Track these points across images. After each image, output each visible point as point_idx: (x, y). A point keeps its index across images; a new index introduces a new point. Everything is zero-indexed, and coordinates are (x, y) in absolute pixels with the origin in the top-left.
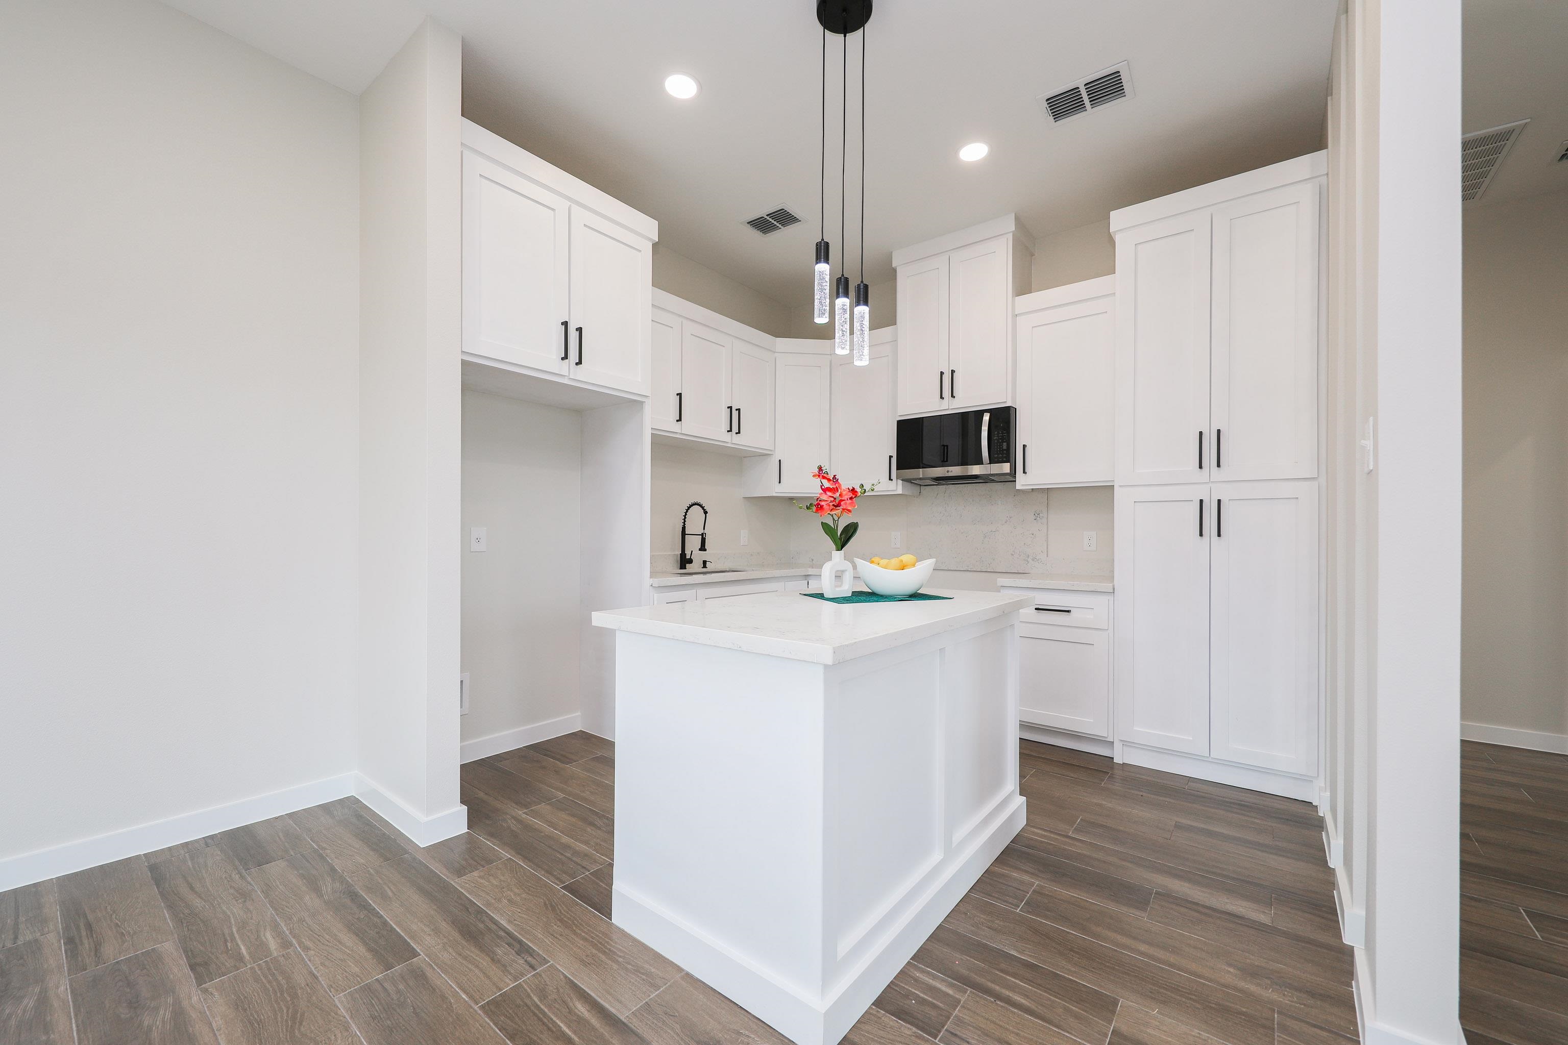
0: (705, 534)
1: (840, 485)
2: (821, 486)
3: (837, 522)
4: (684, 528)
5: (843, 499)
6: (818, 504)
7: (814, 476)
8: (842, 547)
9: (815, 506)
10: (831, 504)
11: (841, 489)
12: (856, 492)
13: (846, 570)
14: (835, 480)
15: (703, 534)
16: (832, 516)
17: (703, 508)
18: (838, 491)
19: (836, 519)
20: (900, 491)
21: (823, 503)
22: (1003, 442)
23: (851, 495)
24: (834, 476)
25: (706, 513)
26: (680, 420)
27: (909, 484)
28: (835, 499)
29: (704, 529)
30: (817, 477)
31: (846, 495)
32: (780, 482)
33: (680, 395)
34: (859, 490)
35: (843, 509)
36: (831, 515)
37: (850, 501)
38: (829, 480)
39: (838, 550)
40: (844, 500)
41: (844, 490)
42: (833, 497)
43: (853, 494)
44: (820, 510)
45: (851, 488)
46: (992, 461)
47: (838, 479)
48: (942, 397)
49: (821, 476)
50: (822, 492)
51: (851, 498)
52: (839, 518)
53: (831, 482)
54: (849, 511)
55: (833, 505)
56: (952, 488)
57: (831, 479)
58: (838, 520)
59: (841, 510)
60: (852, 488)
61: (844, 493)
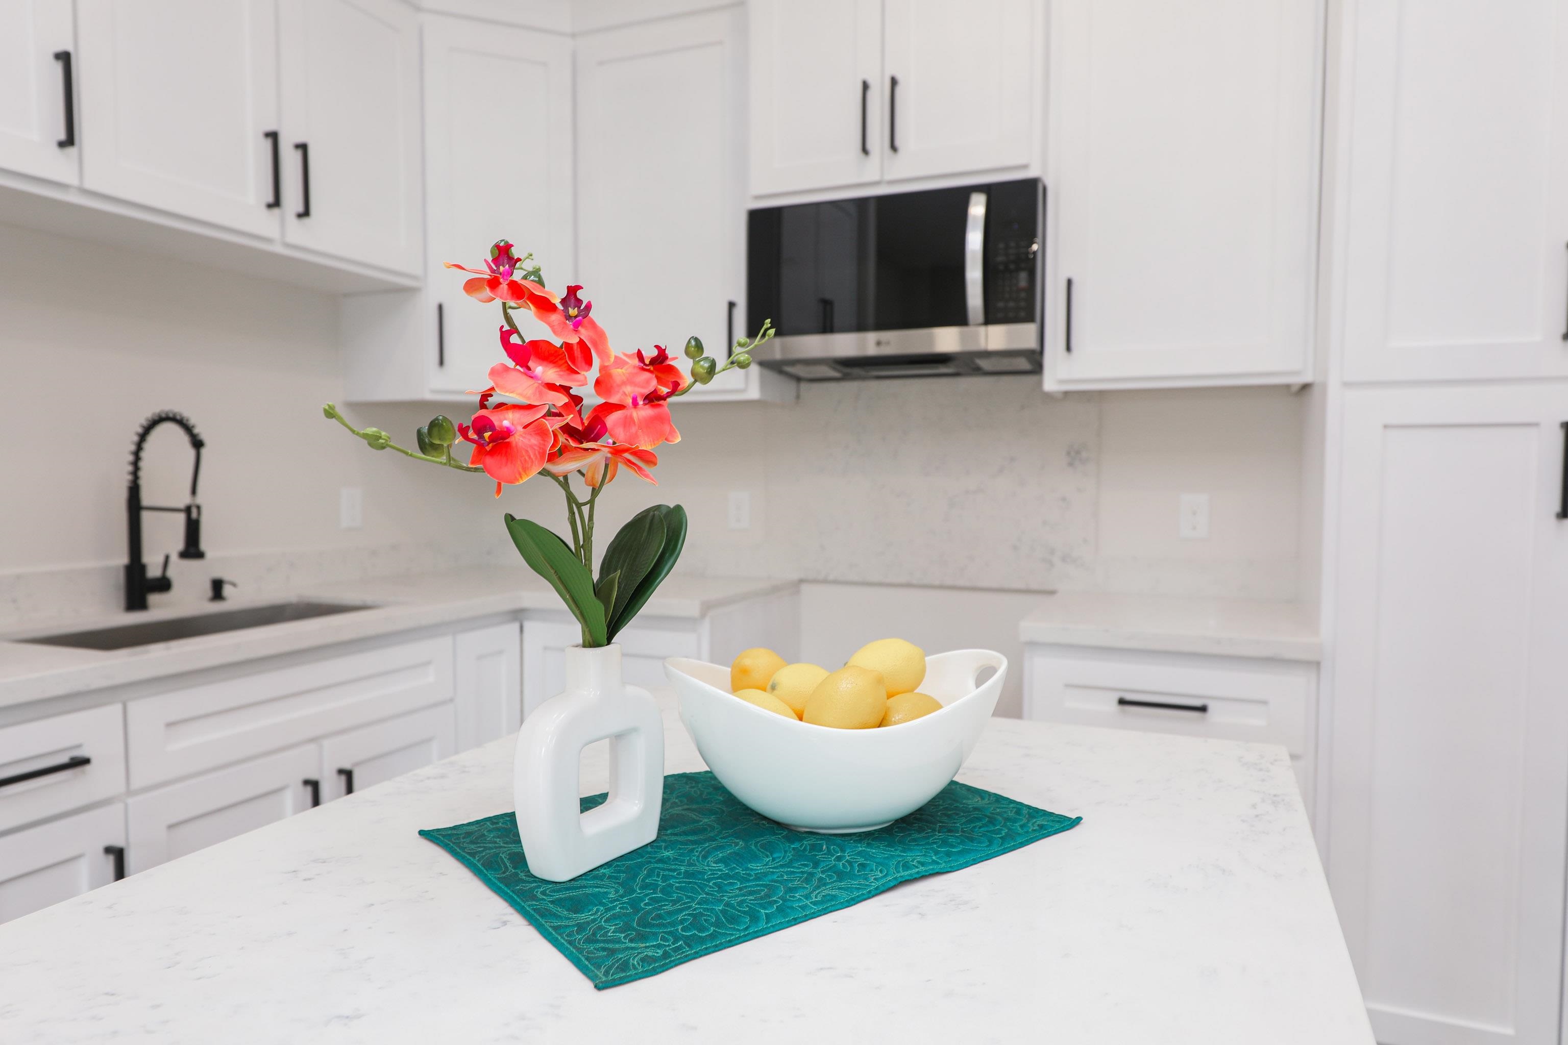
0: (198, 508)
1: (600, 336)
2: (505, 337)
3: (586, 510)
4: (134, 491)
5: (614, 400)
6: (481, 425)
7: (471, 286)
8: (613, 628)
9: (463, 431)
10: (554, 425)
11: (603, 354)
12: (671, 370)
13: (634, 730)
14: (573, 312)
15: (188, 510)
16: (564, 482)
17: (188, 428)
18: (589, 362)
19: (582, 493)
20: (754, 393)
21: (506, 421)
22: (1018, 269)
23: (649, 383)
24: (573, 291)
25: (198, 444)
26: (69, 141)
27: (772, 376)
28: (577, 400)
29: (194, 491)
30: (487, 292)
31: (629, 381)
32: (441, 362)
33: (65, 58)
34: (683, 365)
35: (617, 452)
36: (554, 477)
37: (644, 412)
38: (544, 305)
39: (592, 643)
40: (620, 407)
41: (619, 362)
42: (566, 390)
43: (660, 381)
44: (491, 453)
45: (650, 353)
46: (991, 317)
47: (589, 306)
48: (865, 150)
49: (504, 286)
50: (511, 363)
51: (653, 399)
52: (595, 492)
53: (555, 318)
54: (648, 458)
55: (568, 430)
56: (874, 386)
57: (557, 301)
58: (591, 502)
59: (605, 452)
60: (655, 353)
61: (619, 373)
